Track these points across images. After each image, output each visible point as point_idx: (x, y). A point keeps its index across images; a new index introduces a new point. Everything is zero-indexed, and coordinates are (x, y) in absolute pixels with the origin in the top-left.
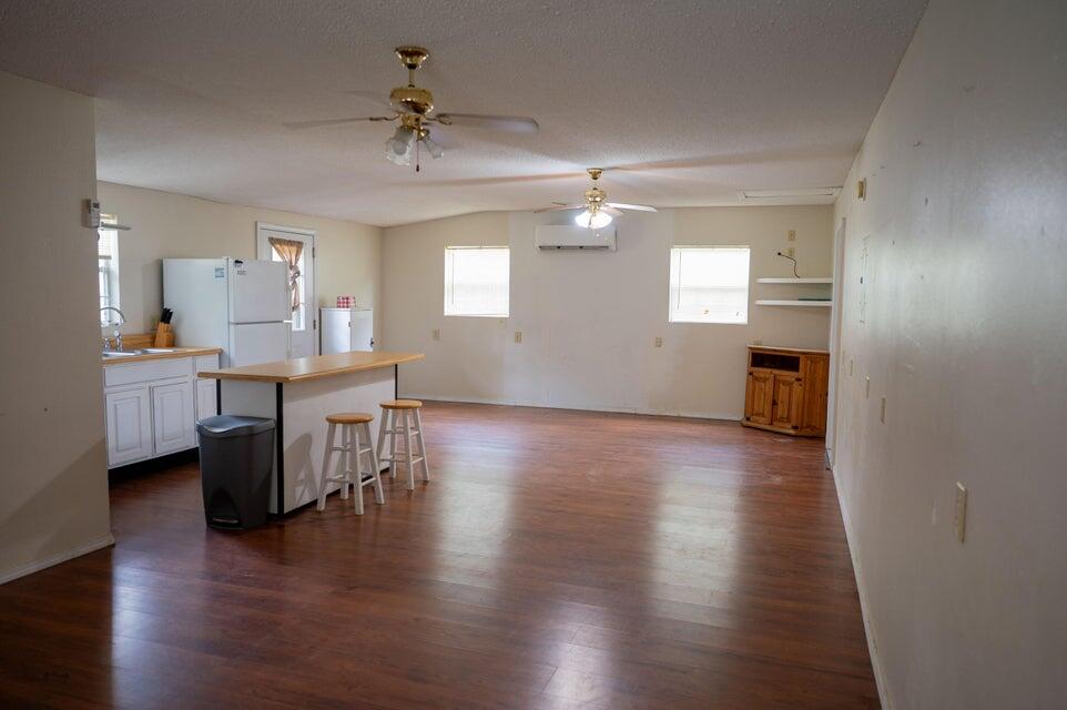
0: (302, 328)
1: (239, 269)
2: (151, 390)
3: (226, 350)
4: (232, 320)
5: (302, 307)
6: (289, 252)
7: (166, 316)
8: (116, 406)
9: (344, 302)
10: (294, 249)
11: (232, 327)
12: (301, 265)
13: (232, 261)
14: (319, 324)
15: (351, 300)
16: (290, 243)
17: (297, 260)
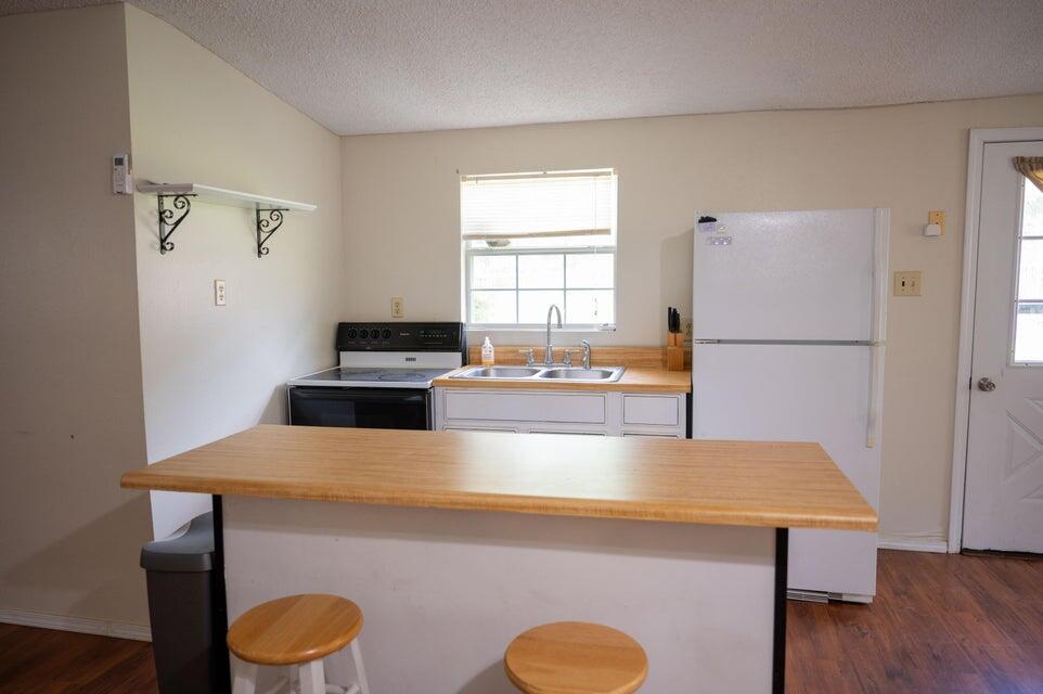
1: (713, 232)
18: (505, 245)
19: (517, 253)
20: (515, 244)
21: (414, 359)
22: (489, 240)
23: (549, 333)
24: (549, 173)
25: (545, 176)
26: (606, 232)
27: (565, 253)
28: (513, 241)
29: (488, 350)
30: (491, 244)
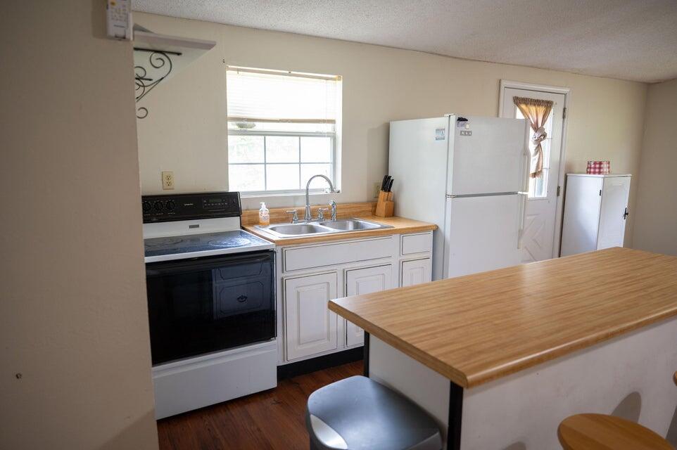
0: (544, 194)
1: (463, 129)
2: (345, 273)
3: (441, 227)
4: (450, 193)
5: (546, 173)
6: (535, 113)
7: (387, 184)
8: (298, 293)
9: (595, 168)
10: (541, 110)
11: (449, 200)
12: (548, 127)
13: (454, 118)
14: (563, 191)
15: (605, 166)
16: (537, 103)
17: (544, 121)
18: (251, 128)
19: (264, 134)
20: (259, 126)
21: (198, 226)
22: (238, 122)
23: (307, 196)
24: (292, 72)
25: (290, 75)
26: (333, 122)
27: (300, 136)
28: (256, 123)
29: (264, 212)
30: (241, 126)
